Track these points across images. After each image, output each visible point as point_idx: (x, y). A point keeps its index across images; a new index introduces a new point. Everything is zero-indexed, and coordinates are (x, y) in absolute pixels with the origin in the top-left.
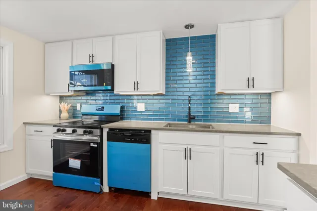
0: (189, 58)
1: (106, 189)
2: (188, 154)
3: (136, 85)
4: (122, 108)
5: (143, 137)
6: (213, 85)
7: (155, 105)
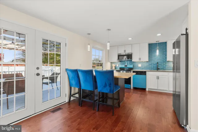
0: (158, 51)
1: (132, 88)
2: (158, 78)
3: (140, 59)
4: (133, 66)
5: (144, 73)
6: (166, 58)
7: (145, 65)
